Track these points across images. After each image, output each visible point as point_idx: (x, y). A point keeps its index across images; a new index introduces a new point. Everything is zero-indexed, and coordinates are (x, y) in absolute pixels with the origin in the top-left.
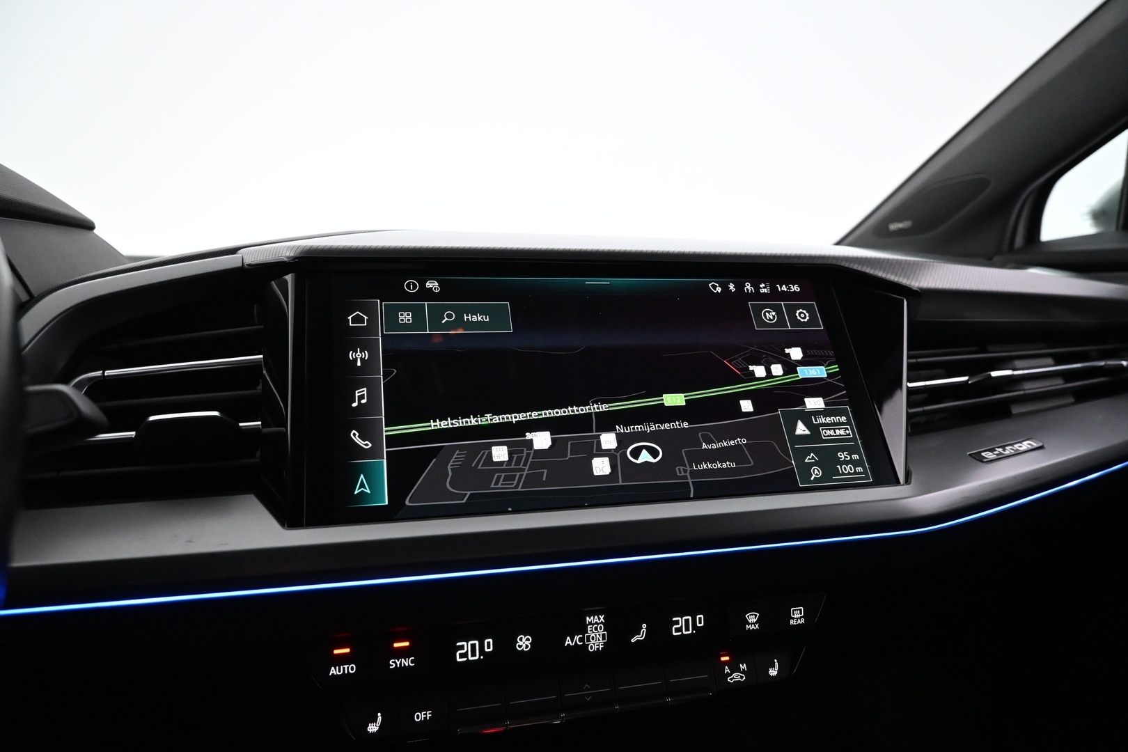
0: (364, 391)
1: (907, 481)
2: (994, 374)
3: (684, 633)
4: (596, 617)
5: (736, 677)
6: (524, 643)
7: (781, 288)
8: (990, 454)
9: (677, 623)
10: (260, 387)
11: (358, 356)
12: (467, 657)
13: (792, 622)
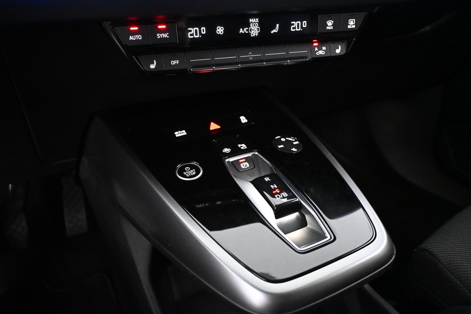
3: (297, 30)
4: (254, 19)
5: (321, 52)
6: (220, 30)
9: (293, 24)
12: (194, 36)
13: (349, 27)
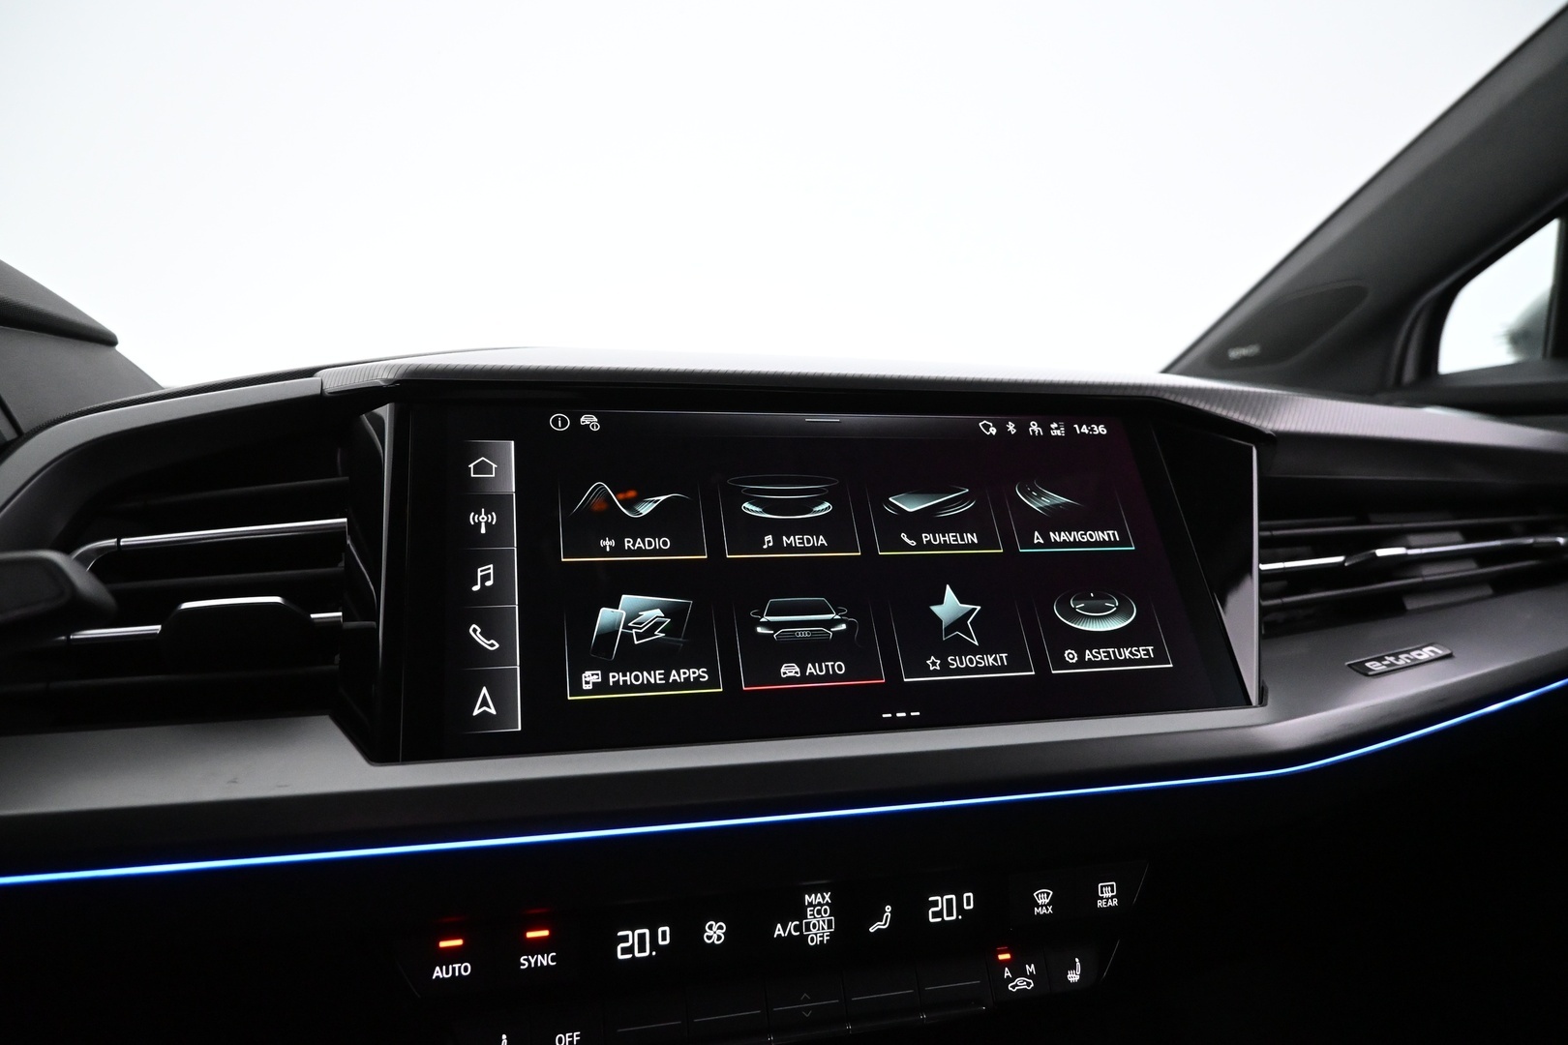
0: (489, 569)
1: (1262, 701)
2: (1381, 552)
3: (946, 919)
4: (819, 895)
5: (1021, 984)
6: (715, 933)
7: (1080, 430)
8: (1378, 664)
9: (935, 904)
10: (342, 564)
11: (482, 520)
12: (633, 953)
13: (1100, 904)
